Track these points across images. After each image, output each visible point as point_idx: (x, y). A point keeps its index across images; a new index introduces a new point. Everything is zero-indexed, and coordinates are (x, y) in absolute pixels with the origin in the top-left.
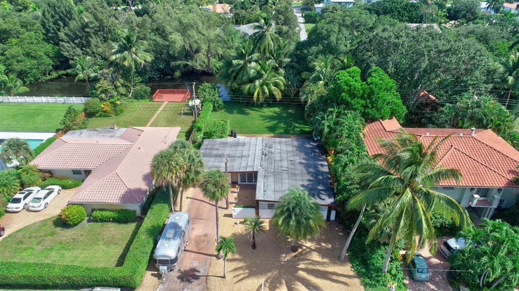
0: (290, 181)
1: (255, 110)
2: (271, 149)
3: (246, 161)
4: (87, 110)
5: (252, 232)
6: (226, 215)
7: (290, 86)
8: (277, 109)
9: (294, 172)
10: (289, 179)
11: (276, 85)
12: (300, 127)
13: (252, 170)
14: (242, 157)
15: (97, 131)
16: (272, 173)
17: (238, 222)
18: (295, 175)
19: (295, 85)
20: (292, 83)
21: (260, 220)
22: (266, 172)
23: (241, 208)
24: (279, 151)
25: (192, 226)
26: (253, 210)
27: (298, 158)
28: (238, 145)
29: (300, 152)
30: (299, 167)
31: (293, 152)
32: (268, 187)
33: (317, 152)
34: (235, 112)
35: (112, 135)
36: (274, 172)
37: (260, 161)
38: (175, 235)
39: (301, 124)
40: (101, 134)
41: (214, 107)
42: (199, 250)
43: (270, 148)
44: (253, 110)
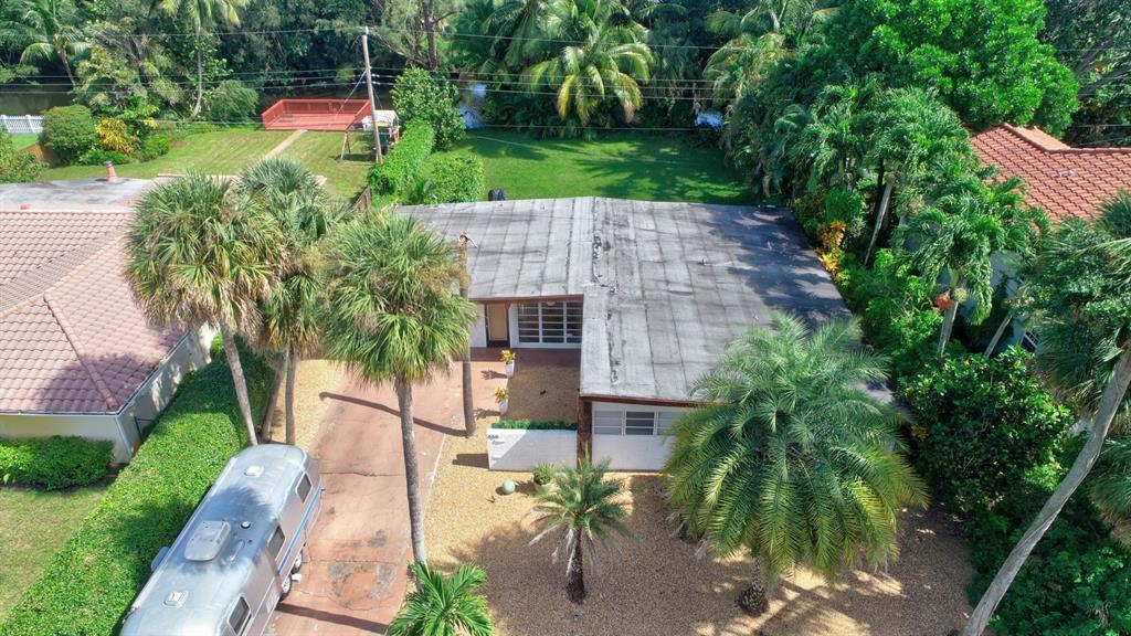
0: (708, 328)
1: (562, 149)
2: (624, 232)
3: (538, 265)
4: (48, 140)
5: (571, 534)
6: (464, 460)
7: (667, 72)
8: (625, 147)
9: (714, 297)
10: (701, 322)
11: (627, 66)
12: (701, 189)
13: (562, 293)
14: (524, 252)
15: (54, 186)
16: (637, 301)
17: (510, 486)
18: (723, 308)
19: (681, 69)
20: (673, 66)
21: (607, 477)
22: (614, 299)
23: (523, 432)
24: (654, 234)
25: (328, 503)
26: (567, 440)
27: (721, 256)
28: (510, 221)
29: (724, 238)
30: (731, 282)
31: (701, 237)
32: (627, 348)
33: (783, 240)
34: (503, 153)
35: (96, 196)
36: (644, 297)
37: (589, 263)
38: (227, 550)
39: (704, 181)
40: (61, 196)
41: (438, 137)
42: (346, 605)
43: (621, 226)
44: (556, 148)
